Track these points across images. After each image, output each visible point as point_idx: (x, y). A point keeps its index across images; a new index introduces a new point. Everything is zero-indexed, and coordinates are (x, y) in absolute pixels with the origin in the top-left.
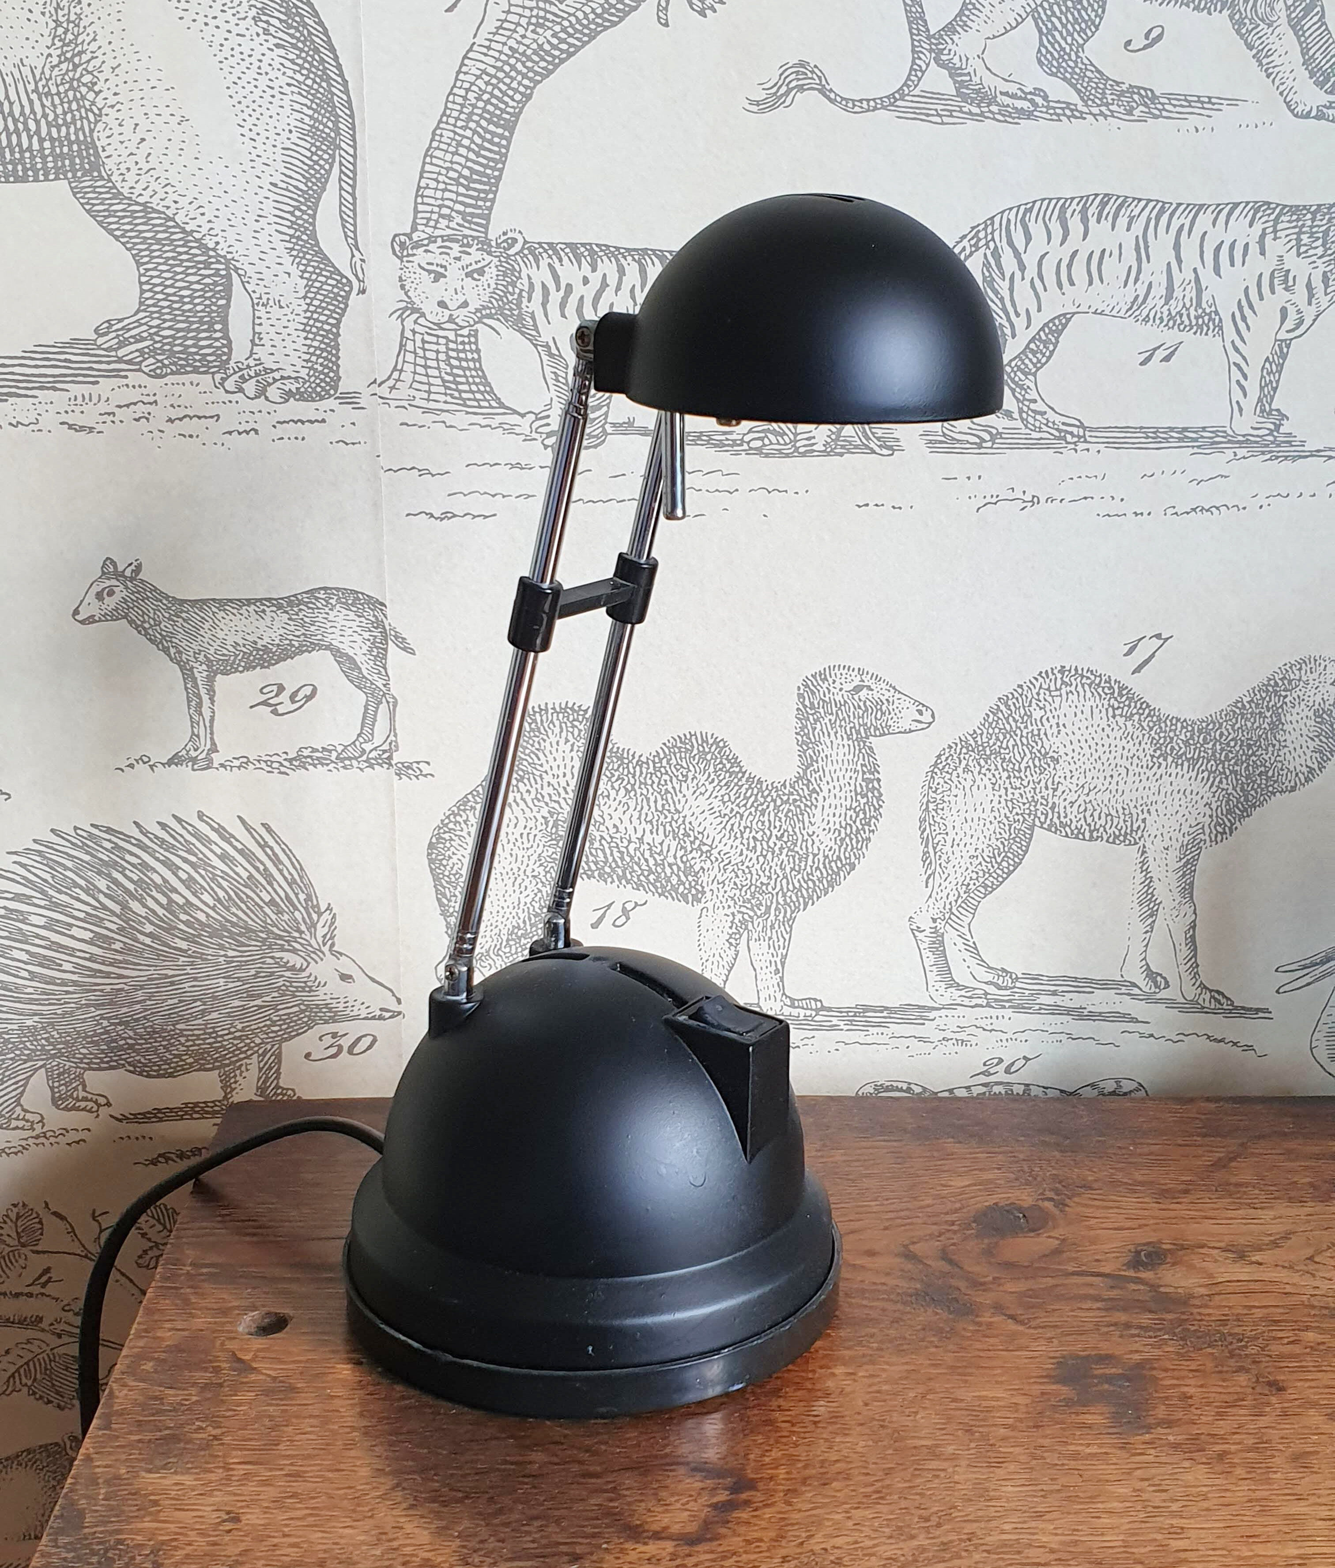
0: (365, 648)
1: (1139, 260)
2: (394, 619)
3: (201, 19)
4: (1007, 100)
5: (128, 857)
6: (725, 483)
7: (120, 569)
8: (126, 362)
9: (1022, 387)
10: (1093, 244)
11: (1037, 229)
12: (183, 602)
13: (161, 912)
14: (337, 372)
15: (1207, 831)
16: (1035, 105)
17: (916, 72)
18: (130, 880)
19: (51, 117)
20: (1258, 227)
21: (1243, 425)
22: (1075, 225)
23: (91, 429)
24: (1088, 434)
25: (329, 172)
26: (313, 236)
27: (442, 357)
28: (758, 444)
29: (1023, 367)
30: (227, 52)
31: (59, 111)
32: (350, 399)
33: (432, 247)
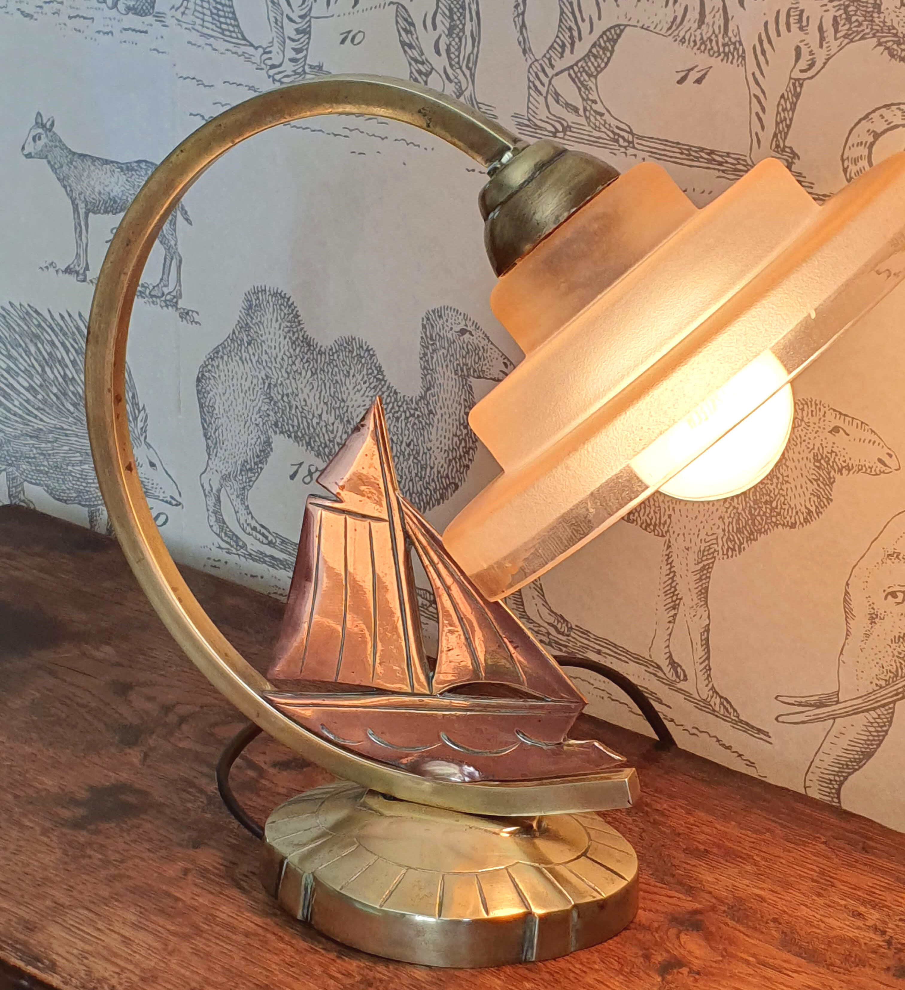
6: (379, 130)
7: (44, 122)
9: (586, 87)
12: (73, 154)
15: (720, 544)
24: (636, 141)
29: (587, 68)
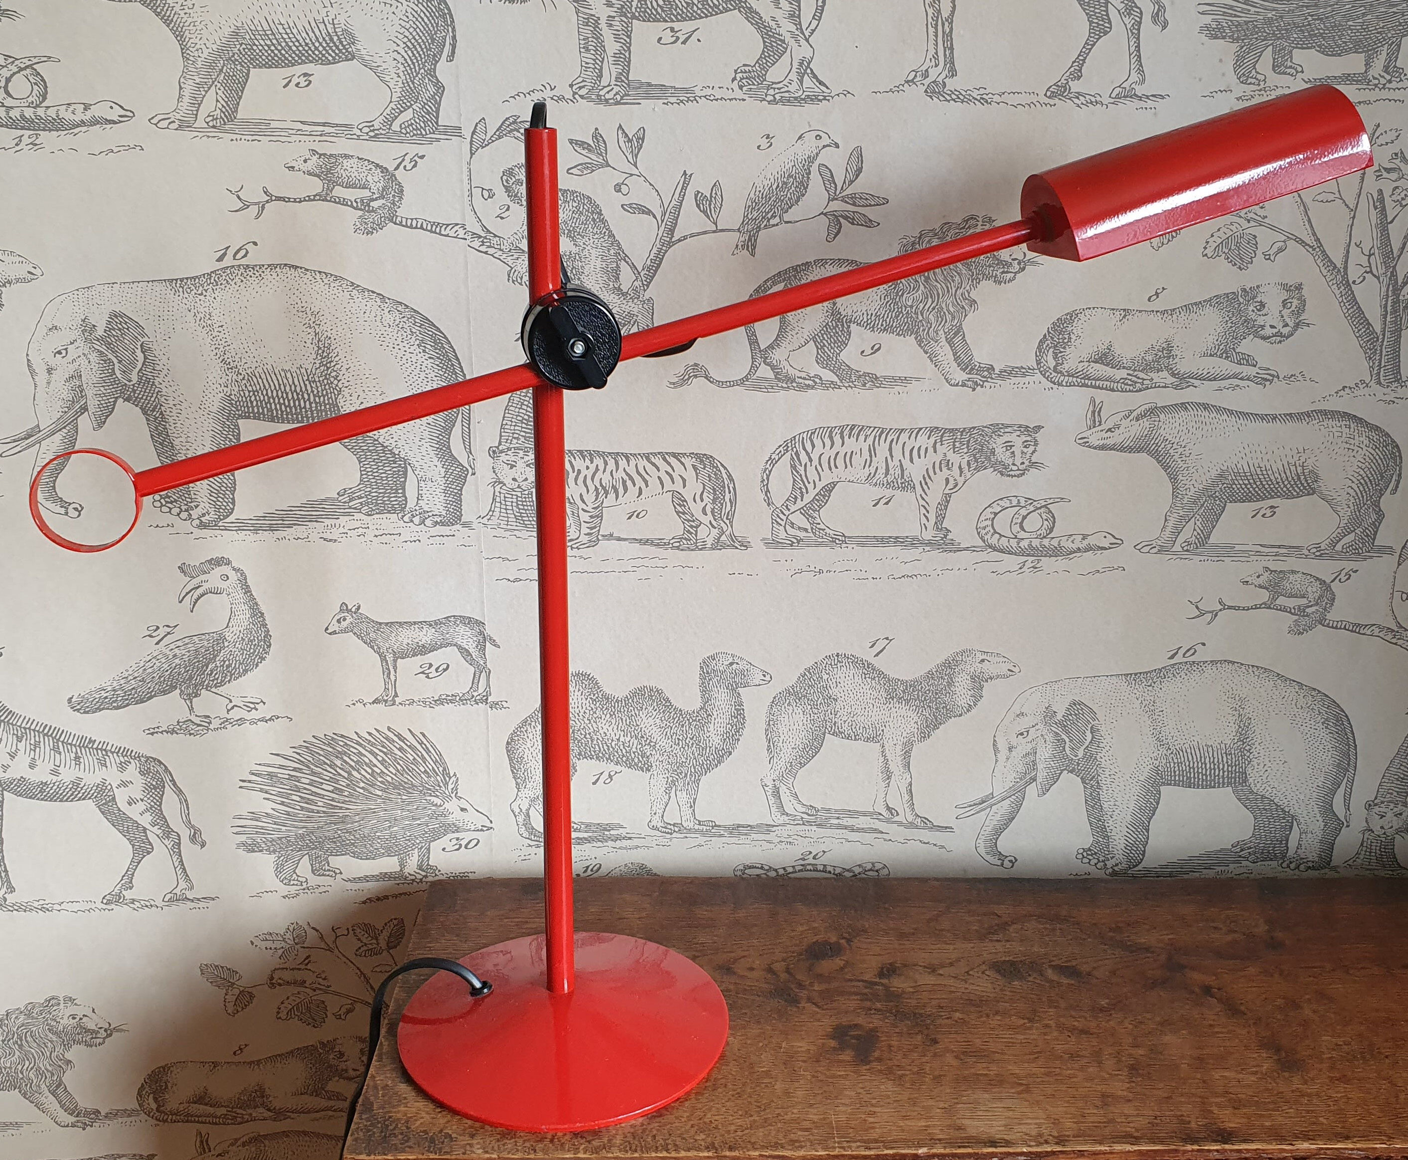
0: (474, 645)
1: (871, 456)
2: (489, 631)
3: (391, 345)
4: (800, 380)
5: (352, 749)
6: (660, 563)
7: (349, 608)
8: (355, 508)
9: (812, 517)
10: (847, 449)
11: (818, 442)
12: (381, 624)
13: (368, 776)
14: (460, 512)
15: (916, 736)
16: (815, 383)
17: (754, 368)
18: (353, 760)
19: (315, 392)
20: (932, 439)
21: (928, 535)
22: (837, 439)
23: (336, 540)
24: (847, 540)
25: (456, 418)
26: (449, 448)
27: (514, 504)
28: (678, 544)
29: (812, 508)
30: (404, 361)
31: (320, 389)
32: (466, 525)
33: (509, 453)
